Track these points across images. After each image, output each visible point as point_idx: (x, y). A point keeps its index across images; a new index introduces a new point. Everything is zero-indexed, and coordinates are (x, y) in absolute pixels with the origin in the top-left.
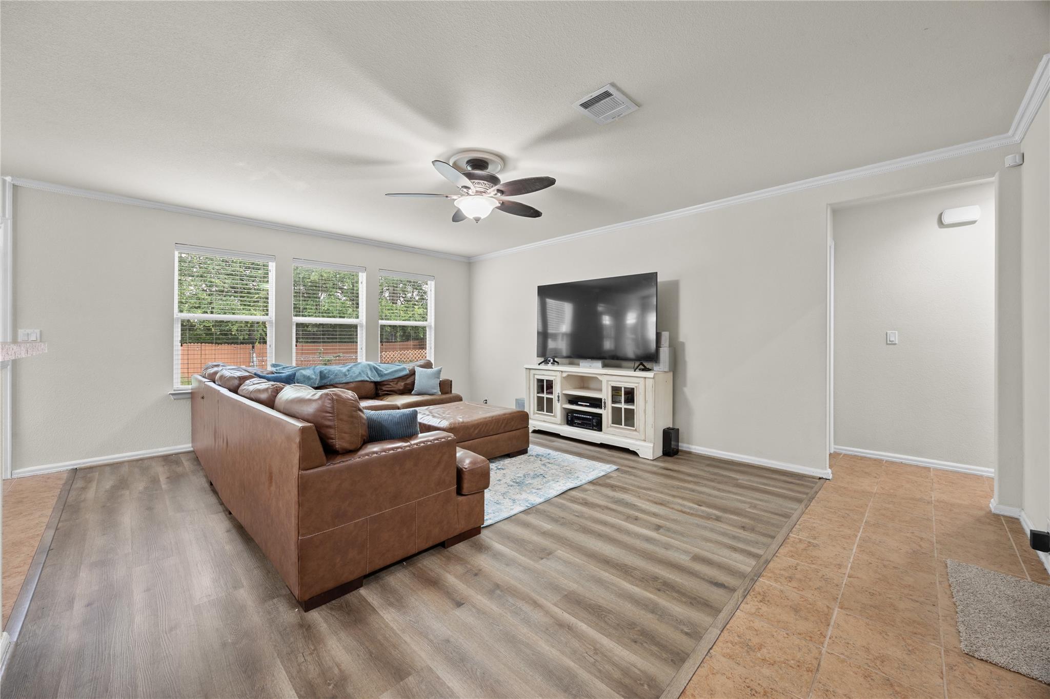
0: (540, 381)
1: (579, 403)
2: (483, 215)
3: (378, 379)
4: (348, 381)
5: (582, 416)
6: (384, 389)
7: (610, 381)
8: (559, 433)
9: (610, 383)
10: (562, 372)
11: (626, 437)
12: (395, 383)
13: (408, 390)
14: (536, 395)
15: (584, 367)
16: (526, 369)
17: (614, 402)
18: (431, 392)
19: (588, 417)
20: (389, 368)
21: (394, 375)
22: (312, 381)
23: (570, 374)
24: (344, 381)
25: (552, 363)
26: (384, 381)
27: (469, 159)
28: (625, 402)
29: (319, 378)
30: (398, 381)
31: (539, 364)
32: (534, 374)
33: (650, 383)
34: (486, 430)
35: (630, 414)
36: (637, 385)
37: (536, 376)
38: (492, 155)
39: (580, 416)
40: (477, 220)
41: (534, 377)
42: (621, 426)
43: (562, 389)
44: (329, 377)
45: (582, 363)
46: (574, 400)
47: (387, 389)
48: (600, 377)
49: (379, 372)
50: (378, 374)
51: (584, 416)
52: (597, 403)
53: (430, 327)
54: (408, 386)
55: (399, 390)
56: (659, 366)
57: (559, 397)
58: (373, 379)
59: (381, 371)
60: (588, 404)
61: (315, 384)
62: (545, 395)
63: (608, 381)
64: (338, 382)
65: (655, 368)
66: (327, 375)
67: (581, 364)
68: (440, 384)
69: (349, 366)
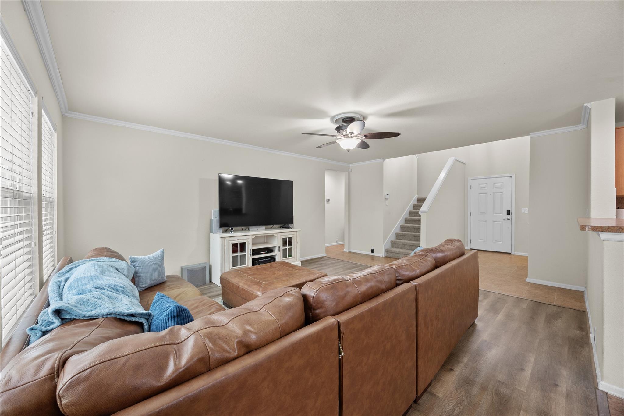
0: (234, 246)
1: (261, 253)
9: (282, 237)
10: (252, 235)
14: (231, 255)
15: (252, 231)
17: (283, 246)
23: (257, 236)
28: (288, 245)
36: (292, 236)
42: (287, 258)
43: (250, 247)
51: (266, 260)
57: (250, 252)
60: (267, 252)
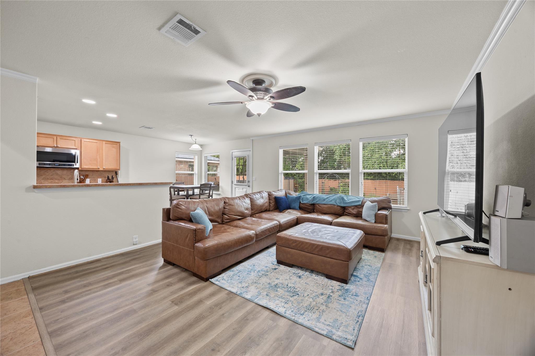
2: (263, 113)
3: (342, 205)
6: (346, 211)
13: (358, 216)
20: (351, 200)
24: (322, 203)
27: (253, 80)
29: (312, 199)
30: (354, 208)
31: (425, 213)
40: (259, 115)
44: (316, 200)
47: (348, 212)
49: (344, 201)
53: (406, 172)
54: (359, 213)
57: (422, 252)
58: (339, 204)
59: (345, 200)
64: (321, 203)
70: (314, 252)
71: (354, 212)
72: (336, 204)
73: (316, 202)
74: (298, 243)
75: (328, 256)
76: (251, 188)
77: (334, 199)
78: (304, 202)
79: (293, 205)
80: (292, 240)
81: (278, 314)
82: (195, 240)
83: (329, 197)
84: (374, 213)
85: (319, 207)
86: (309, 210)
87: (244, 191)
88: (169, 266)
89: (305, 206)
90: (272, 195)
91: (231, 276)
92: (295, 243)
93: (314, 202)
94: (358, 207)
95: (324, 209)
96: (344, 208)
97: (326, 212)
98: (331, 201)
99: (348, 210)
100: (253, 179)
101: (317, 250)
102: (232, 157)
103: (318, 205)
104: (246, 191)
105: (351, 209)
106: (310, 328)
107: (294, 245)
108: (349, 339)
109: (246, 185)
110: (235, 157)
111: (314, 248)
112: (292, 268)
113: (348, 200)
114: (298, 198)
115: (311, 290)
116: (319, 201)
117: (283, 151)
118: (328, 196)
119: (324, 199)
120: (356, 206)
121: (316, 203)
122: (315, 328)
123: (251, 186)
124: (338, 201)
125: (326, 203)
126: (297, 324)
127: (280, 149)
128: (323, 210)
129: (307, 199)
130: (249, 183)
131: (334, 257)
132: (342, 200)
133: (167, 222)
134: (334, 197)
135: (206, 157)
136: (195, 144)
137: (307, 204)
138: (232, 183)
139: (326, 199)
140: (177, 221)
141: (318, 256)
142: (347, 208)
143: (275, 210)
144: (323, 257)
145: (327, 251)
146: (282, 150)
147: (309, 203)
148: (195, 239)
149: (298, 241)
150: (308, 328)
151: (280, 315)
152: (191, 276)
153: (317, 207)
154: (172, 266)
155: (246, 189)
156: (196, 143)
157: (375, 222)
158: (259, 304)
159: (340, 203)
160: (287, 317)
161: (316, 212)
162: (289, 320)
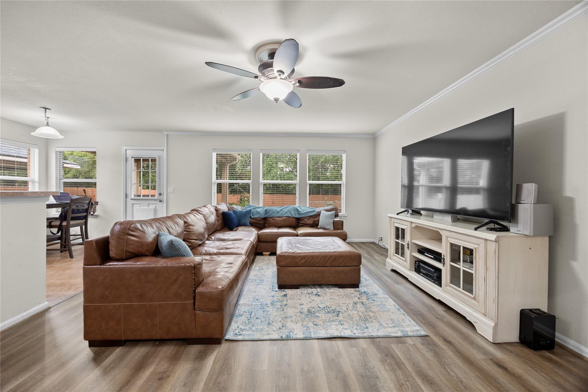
0: (397, 229)
1: (425, 254)
3: (298, 216)
4: (279, 216)
5: (427, 267)
6: (301, 222)
7: (449, 237)
8: (407, 277)
9: (449, 239)
10: (412, 222)
11: (464, 302)
12: (307, 219)
13: (315, 225)
14: (394, 240)
16: (389, 217)
17: (453, 260)
18: (326, 228)
19: (431, 269)
20: (305, 210)
21: (307, 214)
22: (260, 214)
23: (417, 225)
24: (277, 216)
25: (410, 214)
26: (301, 218)
28: (463, 264)
29: (264, 213)
30: (310, 218)
31: (398, 214)
32: (394, 222)
33: (492, 247)
34: (312, 262)
35: (469, 279)
36: (476, 246)
37: (395, 224)
38: (272, 45)
39: (425, 266)
40: (276, 100)
41: (394, 224)
42: (459, 289)
43: (411, 239)
44: (269, 213)
45: (435, 215)
46: (422, 250)
47: (303, 223)
48: (441, 232)
49: (299, 212)
50: (298, 213)
52: (438, 256)
53: (344, 184)
54: (316, 222)
55: (310, 224)
56: (517, 227)
57: (408, 244)
58: (294, 216)
59: (300, 211)
60: (433, 257)
61: (262, 216)
62: (400, 241)
63: (447, 237)
64: (275, 216)
65: (512, 229)
66: (269, 212)
67: (434, 217)
68: (333, 223)
69: (283, 208)
70: (326, 265)
71: (310, 222)
72: (291, 216)
73: (270, 215)
74: (307, 258)
75: (342, 265)
76: (165, 204)
77: (289, 211)
78: (255, 216)
79: (243, 222)
80: (300, 257)
81: (350, 338)
82: (195, 284)
83: (283, 209)
84: (332, 221)
85: (273, 221)
86: (259, 226)
87: (150, 208)
88: (116, 349)
89: (256, 221)
90: (219, 210)
91: (247, 322)
92: (304, 259)
93: (266, 215)
94: (313, 217)
95: (279, 222)
96: (298, 219)
97: (282, 225)
98: (285, 213)
99: (303, 221)
100: (169, 191)
101: (330, 261)
102: (126, 157)
103: (272, 219)
104: (155, 208)
105: (306, 219)
106: (388, 336)
107: (302, 261)
108: (419, 330)
109: (155, 200)
110: (132, 157)
111: (326, 260)
112: (299, 289)
113: (303, 211)
114: (249, 212)
115: (343, 303)
116: (272, 214)
117: (217, 154)
118: (281, 208)
119: (279, 211)
120: (311, 216)
121: (269, 217)
122: (390, 334)
123: (165, 200)
124: (293, 212)
125: (281, 216)
126: (374, 338)
127: (214, 152)
128: (277, 224)
129: (259, 213)
130: (161, 196)
131: (348, 265)
132: (296, 212)
133: (102, 266)
134: (288, 209)
135: (59, 153)
136: (47, 128)
137: (259, 219)
138: (126, 197)
139: (280, 212)
140: (131, 260)
141: (330, 267)
142: (302, 219)
143: (222, 229)
144: (336, 268)
145: (341, 260)
146: (215, 153)
147: (261, 217)
148: (194, 282)
149: (307, 256)
150: (386, 337)
151: (352, 338)
152: (185, 347)
153: (270, 221)
154: (121, 347)
155: (155, 205)
156: (48, 124)
157: (334, 229)
158: (322, 337)
159: (295, 214)
160: (361, 337)
161: (268, 226)
162: (365, 338)
